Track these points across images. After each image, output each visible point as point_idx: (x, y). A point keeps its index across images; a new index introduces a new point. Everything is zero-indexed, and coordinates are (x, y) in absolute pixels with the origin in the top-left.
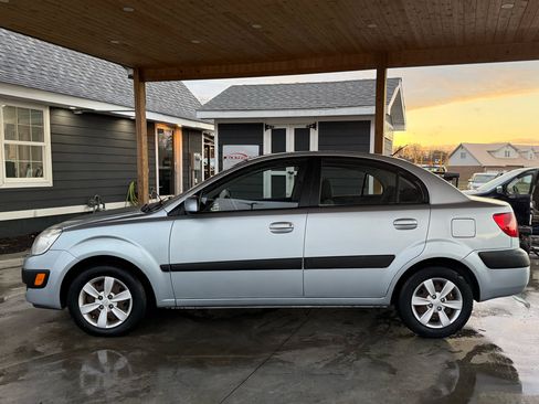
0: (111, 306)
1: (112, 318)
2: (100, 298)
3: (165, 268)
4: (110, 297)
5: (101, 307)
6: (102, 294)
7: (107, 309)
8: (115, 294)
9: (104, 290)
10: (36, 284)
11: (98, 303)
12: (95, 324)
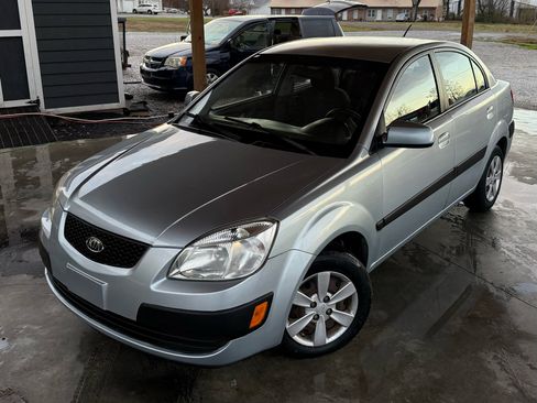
0: (329, 312)
2: (314, 305)
3: (380, 226)
4: (327, 300)
5: (317, 317)
7: (323, 317)
8: (333, 293)
9: (317, 292)
10: (252, 325)
11: (310, 313)
12: (310, 344)
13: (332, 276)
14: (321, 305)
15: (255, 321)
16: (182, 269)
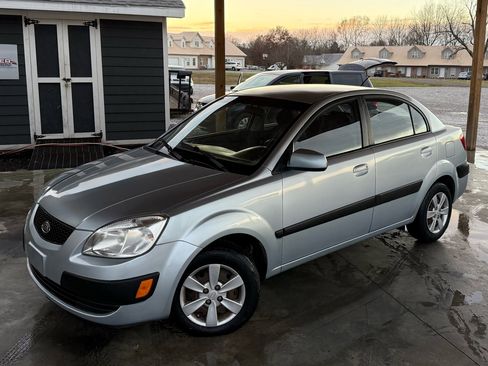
0: (220, 299)
1: (222, 312)
2: (206, 291)
3: (280, 234)
4: (218, 288)
5: (209, 302)
6: (206, 286)
7: (215, 303)
8: (223, 283)
9: (209, 281)
10: (138, 296)
11: (204, 298)
12: (204, 324)
13: (222, 269)
14: (212, 291)
15: (141, 293)
16: (95, 248)
